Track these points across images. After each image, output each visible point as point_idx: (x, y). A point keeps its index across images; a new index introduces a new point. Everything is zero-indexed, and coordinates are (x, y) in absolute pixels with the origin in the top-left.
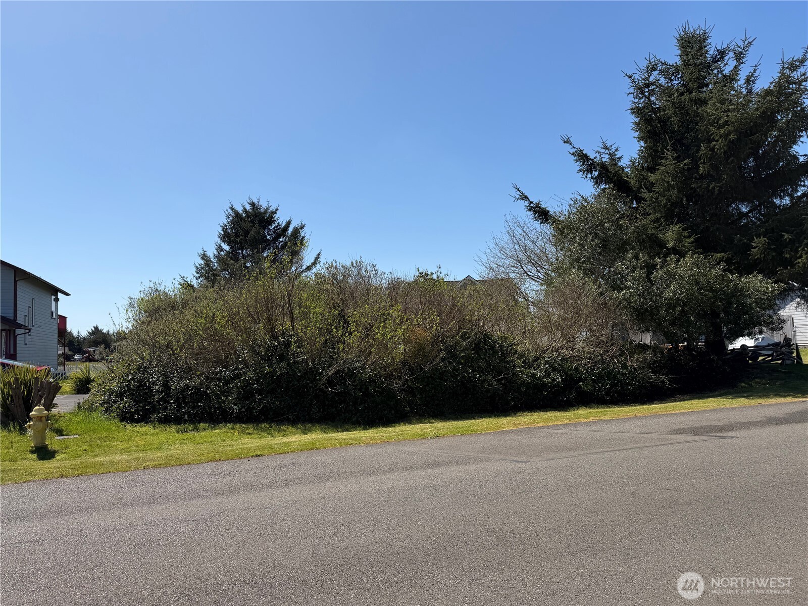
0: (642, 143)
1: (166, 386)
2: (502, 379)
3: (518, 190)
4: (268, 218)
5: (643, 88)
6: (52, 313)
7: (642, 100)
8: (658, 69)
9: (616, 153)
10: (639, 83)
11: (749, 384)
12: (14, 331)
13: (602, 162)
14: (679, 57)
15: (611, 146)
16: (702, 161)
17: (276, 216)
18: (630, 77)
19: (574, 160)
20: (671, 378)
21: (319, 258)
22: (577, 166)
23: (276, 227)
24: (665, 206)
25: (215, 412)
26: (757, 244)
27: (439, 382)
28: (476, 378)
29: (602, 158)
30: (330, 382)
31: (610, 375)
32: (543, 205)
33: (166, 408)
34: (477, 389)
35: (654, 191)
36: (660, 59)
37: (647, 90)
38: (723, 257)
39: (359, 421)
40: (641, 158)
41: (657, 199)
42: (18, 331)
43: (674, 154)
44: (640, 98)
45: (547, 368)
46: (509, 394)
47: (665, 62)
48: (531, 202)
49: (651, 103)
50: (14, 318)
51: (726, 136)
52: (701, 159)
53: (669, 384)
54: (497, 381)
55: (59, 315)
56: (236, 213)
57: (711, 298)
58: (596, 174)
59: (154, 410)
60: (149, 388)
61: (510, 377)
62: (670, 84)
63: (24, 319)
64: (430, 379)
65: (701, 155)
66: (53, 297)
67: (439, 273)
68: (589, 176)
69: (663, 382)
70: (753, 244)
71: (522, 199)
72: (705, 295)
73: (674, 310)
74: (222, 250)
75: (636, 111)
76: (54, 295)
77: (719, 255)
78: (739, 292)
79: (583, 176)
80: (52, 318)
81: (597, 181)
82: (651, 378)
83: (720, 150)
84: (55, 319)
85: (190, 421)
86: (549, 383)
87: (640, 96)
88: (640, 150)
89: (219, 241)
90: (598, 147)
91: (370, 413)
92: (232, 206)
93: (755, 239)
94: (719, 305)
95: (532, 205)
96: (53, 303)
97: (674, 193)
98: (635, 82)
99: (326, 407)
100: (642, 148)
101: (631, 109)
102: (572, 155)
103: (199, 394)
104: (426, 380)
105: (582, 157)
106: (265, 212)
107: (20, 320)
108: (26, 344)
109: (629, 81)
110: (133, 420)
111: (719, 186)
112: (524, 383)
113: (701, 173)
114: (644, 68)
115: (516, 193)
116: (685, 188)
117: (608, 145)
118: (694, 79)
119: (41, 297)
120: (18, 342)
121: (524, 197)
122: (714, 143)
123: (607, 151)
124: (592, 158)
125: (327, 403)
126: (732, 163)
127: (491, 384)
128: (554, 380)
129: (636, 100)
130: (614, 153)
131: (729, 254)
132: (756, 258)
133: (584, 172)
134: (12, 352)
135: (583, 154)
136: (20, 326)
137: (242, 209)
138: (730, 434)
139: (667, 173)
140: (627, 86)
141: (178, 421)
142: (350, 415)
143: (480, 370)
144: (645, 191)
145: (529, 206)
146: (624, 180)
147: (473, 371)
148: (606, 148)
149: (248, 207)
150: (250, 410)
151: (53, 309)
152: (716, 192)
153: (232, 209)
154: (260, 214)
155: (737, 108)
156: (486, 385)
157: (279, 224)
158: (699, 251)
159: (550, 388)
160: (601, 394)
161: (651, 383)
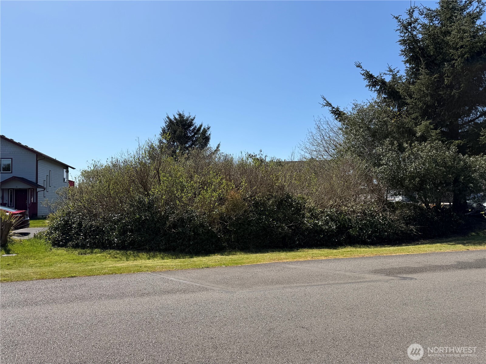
0: (408, 65)
1: (80, 224)
2: (292, 226)
3: (325, 99)
4: (189, 123)
5: (407, 26)
6: (64, 179)
7: (407, 34)
8: (424, 14)
9: (397, 74)
10: (403, 22)
11: (477, 233)
12: (36, 189)
13: (382, 79)
14: (438, 4)
15: (394, 69)
16: (446, 75)
17: (194, 122)
18: (397, 18)
19: (364, 79)
20: (418, 228)
21: (219, 147)
22: (366, 82)
23: (194, 128)
24: (421, 108)
25: (105, 242)
26: (484, 133)
27: (247, 227)
28: (274, 225)
29: (381, 76)
30: (175, 226)
31: (372, 225)
32: (341, 109)
33: (78, 238)
34: (274, 232)
35: (414, 98)
36: (426, 7)
37: (409, 27)
38: (461, 143)
39: (191, 251)
40: (407, 75)
41: (416, 103)
42: (38, 189)
43: (426, 71)
44: (405, 33)
45: (327, 218)
46: (296, 236)
47: (429, 9)
48: (333, 108)
49: (414, 36)
50: (36, 182)
51: (462, 56)
52: (445, 74)
53: (415, 232)
54: (289, 227)
55: (69, 181)
56: (170, 120)
57: (444, 172)
58: (378, 87)
59: (71, 240)
60: (70, 226)
61: (298, 224)
62: (431, 24)
63: (43, 183)
64: (242, 225)
65: (446, 70)
66: (65, 170)
67: (261, 155)
68: (373, 89)
69: (412, 230)
70: (481, 133)
71: (327, 105)
72: (440, 170)
73: (414, 180)
74: (162, 142)
75: (403, 42)
76: (66, 169)
77: (457, 141)
78: (467, 168)
79: (369, 89)
80: (64, 182)
81: (379, 92)
82: (403, 227)
83: (459, 66)
84: (66, 182)
85: (90, 247)
86: (326, 229)
87: (405, 31)
88: (406, 70)
89: (160, 136)
90: (385, 70)
91: (199, 246)
92: (168, 116)
93: (483, 129)
94: (450, 177)
95: (334, 109)
96: (65, 174)
97: (428, 98)
98: (401, 22)
99: (170, 242)
100: (407, 68)
101: (400, 41)
102: (363, 75)
103: (98, 231)
104: (239, 225)
105: (369, 76)
106: (187, 120)
107: (40, 183)
108: (45, 197)
109: (397, 21)
110: (59, 246)
111: (458, 93)
112: (307, 229)
113: (445, 83)
114: (407, 12)
115: (324, 101)
116: (435, 95)
117: (392, 69)
118: (447, 18)
119: (55, 170)
120: (38, 196)
121: (329, 104)
122: (454, 62)
123: (391, 73)
124: (375, 76)
125: (171, 239)
126: (467, 75)
127: (283, 229)
128: (330, 227)
129: (403, 35)
130: (396, 74)
131: (465, 141)
132: (483, 143)
133: (370, 87)
134: (35, 202)
135: (369, 74)
136: (40, 187)
137: (173, 117)
138: (410, 276)
139: (423, 85)
140: (396, 25)
141: (83, 247)
142: (185, 248)
143: (278, 219)
144: (408, 98)
145: (332, 110)
146: (397, 91)
147: (273, 220)
148: (391, 71)
149: (177, 117)
150: (124, 242)
151: (65, 176)
152: (456, 96)
153: (168, 118)
154: (184, 120)
155: (470, 35)
156: (280, 230)
157: (195, 127)
158: (444, 139)
159: (327, 232)
160: (364, 238)
161: (402, 231)
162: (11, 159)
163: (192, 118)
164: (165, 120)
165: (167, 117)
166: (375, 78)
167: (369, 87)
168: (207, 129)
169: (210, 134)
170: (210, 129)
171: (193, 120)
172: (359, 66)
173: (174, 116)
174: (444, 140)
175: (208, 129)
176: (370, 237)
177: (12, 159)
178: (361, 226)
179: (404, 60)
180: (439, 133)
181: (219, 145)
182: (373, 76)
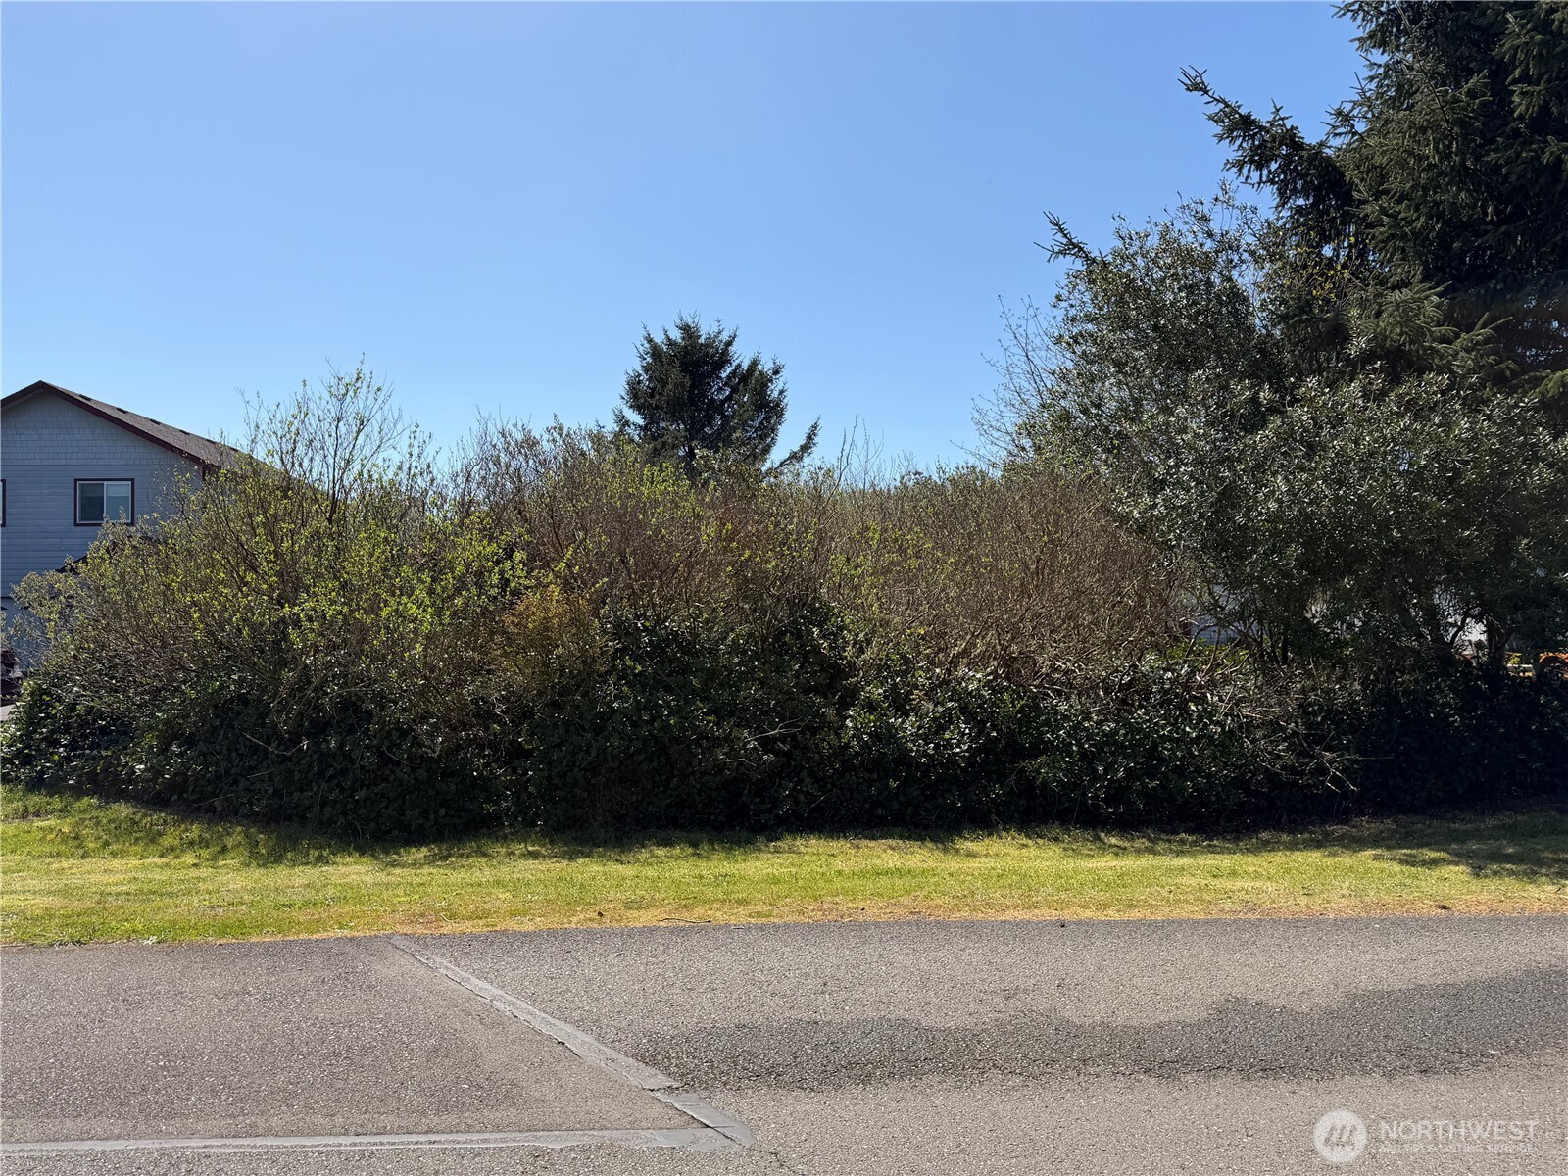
0: (1376, 55)
3: (1060, 229)
4: (715, 355)
13: (1288, 130)
17: (732, 350)
21: (815, 434)
23: (734, 371)
48: (1092, 260)
54: (762, 742)
56: (655, 347)
58: (1275, 167)
68: (1255, 176)
71: (1066, 252)
74: (627, 423)
81: (1279, 187)
89: (621, 405)
92: (650, 335)
102: (1215, 120)
105: (1240, 125)
106: (710, 345)
115: (1054, 237)
121: (1073, 248)
124: (1264, 123)
127: (735, 750)
135: (1240, 114)
137: (664, 338)
145: (1085, 270)
149: (676, 334)
153: (649, 338)
154: (698, 346)
156: (721, 753)
157: (739, 366)
158: (1508, 368)
159: (928, 768)
160: (1095, 797)
161: (1271, 777)
162: (130, 483)
163: (725, 337)
164: (641, 349)
165: (646, 338)
166: (1261, 128)
167: (1235, 169)
168: (770, 373)
169: (781, 392)
170: (784, 373)
171: (729, 343)
172: (1197, 86)
173: (666, 332)
174: (1508, 373)
175: (776, 373)
176: (1118, 793)
177: (132, 480)
178: (1090, 745)
179: (1361, 34)
180: (1487, 341)
181: (815, 427)
182: (1254, 122)
